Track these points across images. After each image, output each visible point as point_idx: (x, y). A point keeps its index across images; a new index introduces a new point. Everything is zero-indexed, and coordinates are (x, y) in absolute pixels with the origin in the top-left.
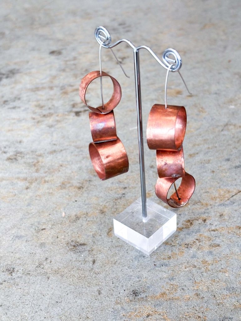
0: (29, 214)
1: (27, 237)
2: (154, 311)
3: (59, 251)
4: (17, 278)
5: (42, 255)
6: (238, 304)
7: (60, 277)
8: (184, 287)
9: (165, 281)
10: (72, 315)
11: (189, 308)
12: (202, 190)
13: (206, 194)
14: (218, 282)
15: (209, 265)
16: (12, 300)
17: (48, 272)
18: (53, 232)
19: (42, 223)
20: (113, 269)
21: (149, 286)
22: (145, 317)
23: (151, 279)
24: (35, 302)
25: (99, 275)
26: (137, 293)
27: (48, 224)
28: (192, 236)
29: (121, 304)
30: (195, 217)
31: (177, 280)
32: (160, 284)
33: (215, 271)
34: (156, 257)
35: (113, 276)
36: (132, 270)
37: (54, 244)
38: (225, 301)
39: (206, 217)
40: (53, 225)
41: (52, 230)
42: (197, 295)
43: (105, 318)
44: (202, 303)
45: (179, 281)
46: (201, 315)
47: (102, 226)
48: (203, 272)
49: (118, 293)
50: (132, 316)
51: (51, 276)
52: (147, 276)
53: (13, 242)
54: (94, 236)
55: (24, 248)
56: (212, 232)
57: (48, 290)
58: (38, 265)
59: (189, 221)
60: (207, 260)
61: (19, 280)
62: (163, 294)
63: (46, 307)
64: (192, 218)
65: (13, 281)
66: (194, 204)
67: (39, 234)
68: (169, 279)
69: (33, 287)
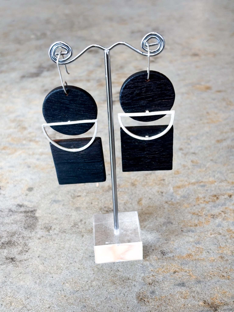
1: (64, 202)
2: (180, 269)
5: (77, 217)
8: (209, 251)
9: (191, 244)
10: (104, 267)
11: (214, 268)
12: (229, 170)
15: (233, 233)
16: (49, 253)
17: (83, 231)
18: (87, 199)
19: (78, 191)
21: (176, 247)
22: (172, 273)
23: (178, 242)
24: (70, 255)
26: (164, 253)
27: (83, 192)
28: (217, 208)
29: (150, 261)
30: (221, 193)
31: (203, 244)
32: (186, 246)
34: (183, 224)
36: (160, 234)
37: (88, 208)
39: (232, 193)
40: (88, 193)
41: (87, 197)
42: (222, 258)
43: (135, 271)
44: (226, 265)
46: (225, 274)
47: (133, 196)
48: (228, 239)
49: (147, 252)
50: (160, 271)
51: (85, 234)
52: (174, 239)
53: (51, 205)
54: (125, 204)
55: (61, 210)
57: (82, 246)
58: (73, 225)
59: (215, 196)
60: (232, 229)
61: (55, 236)
62: (189, 255)
63: (80, 260)
64: (218, 193)
65: (50, 237)
66: (221, 182)
67: (75, 199)
68: (196, 243)
69: (68, 243)
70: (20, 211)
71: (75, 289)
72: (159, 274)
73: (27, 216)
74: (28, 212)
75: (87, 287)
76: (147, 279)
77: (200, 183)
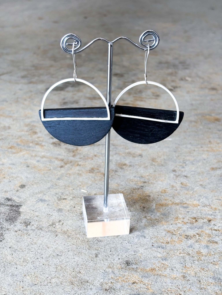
0: (56, 185)
1: (49, 202)
2: (140, 281)
3: (72, 217)
4: (30, 230)
5: (57, 218)
6: (220, 292)
7: (67, 237)
8: (173, 268)
9: (158, 260)
10: (67, 267)
11: (173, 286)
12: (215, 197)
13: (218, 201)
14: (207, 271)
15: (203, 256)
16: (21, 245)
17: (58, 231)
19: (65, 194)
20: (114, 241)
21: (142, 260)
22: (131, 283)
23: (146, 256)
24: (39, 251)
25: (100, 242)
26: (129, 263)
27: (69, 196)
28: (193, 230)
29: (113, 269)
30: (201, 217)
31: (169, 261)
32: (152, 261)
33: (206, 261)
34: (155, 240)
35: (112, 246)
36: (130, 245)
37: (70, 211)
38: (209, 287)
39: (212, 218)
40: (74, 197)
41: (72, 201)
42: (184, 277)
43: (95, 276)
44: (186, 284)
45: (170, 263)
46: (183, 293)
48: (195, 261)
49: (113, 260)
50: (119, 280)
51: (59, 234)
52: (142, 252)
53: (37, 203)
55: (44, 209)
56: (214, 232)
57: (53, 244)
58: (51, 224)
59: (195, 218)
60: (202, 252)
62: (153, 270)
63: (47, 257)
64: (199, 216)
65: (26, 232)
66: (204, 206)
67: (60, 201)
68: (162, 259)
69: (41, 239)
70: (7, 204)
71: (34, 283)
72: (118, 282)
73: (12, 210)
74: (14, 206)
75: (46, 282)
76: (105, 285)
77: (184, 204)
